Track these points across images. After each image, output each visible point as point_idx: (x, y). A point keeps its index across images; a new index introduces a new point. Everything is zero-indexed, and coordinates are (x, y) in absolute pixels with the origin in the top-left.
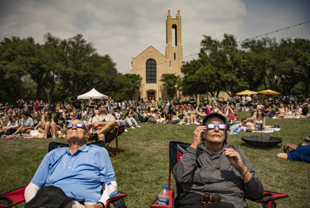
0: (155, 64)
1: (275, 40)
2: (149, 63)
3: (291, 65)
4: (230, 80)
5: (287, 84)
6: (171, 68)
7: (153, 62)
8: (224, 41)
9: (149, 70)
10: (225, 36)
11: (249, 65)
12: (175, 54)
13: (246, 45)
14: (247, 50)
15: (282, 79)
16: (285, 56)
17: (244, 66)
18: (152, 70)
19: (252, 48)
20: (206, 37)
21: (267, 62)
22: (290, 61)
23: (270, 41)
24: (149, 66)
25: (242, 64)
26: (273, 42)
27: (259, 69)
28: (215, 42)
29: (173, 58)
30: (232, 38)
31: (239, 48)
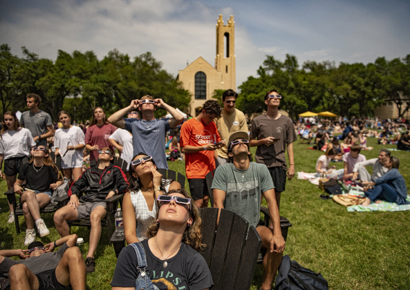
0: (205, 78)
1: (334, 64)
2: (199, 76)
3: (347, 90)
4: (292, 101)
5: (345, 104)
6: (223, 83)
7: (202, 76)
8: (286, 61)
9: (198, 84)
10: (288, 56)
11: (309, 87)
12: (227, 67)
13: (307, 66)
14: (308, 71)
15: (340, 99)
16: (343, 80)
17: (305, 87)
18: (202, 84)
19: (313, 69)
20: (268, 57)
21: (326, 85)
22: (346, 86)
23: (329, 64)
24: (198, 80)
25: (303, 86)
26: (332, 65)
27: (318, 92)
28: (278, 63)
29: (225, 71)
30: (294, 58)
31: (300, 68)
